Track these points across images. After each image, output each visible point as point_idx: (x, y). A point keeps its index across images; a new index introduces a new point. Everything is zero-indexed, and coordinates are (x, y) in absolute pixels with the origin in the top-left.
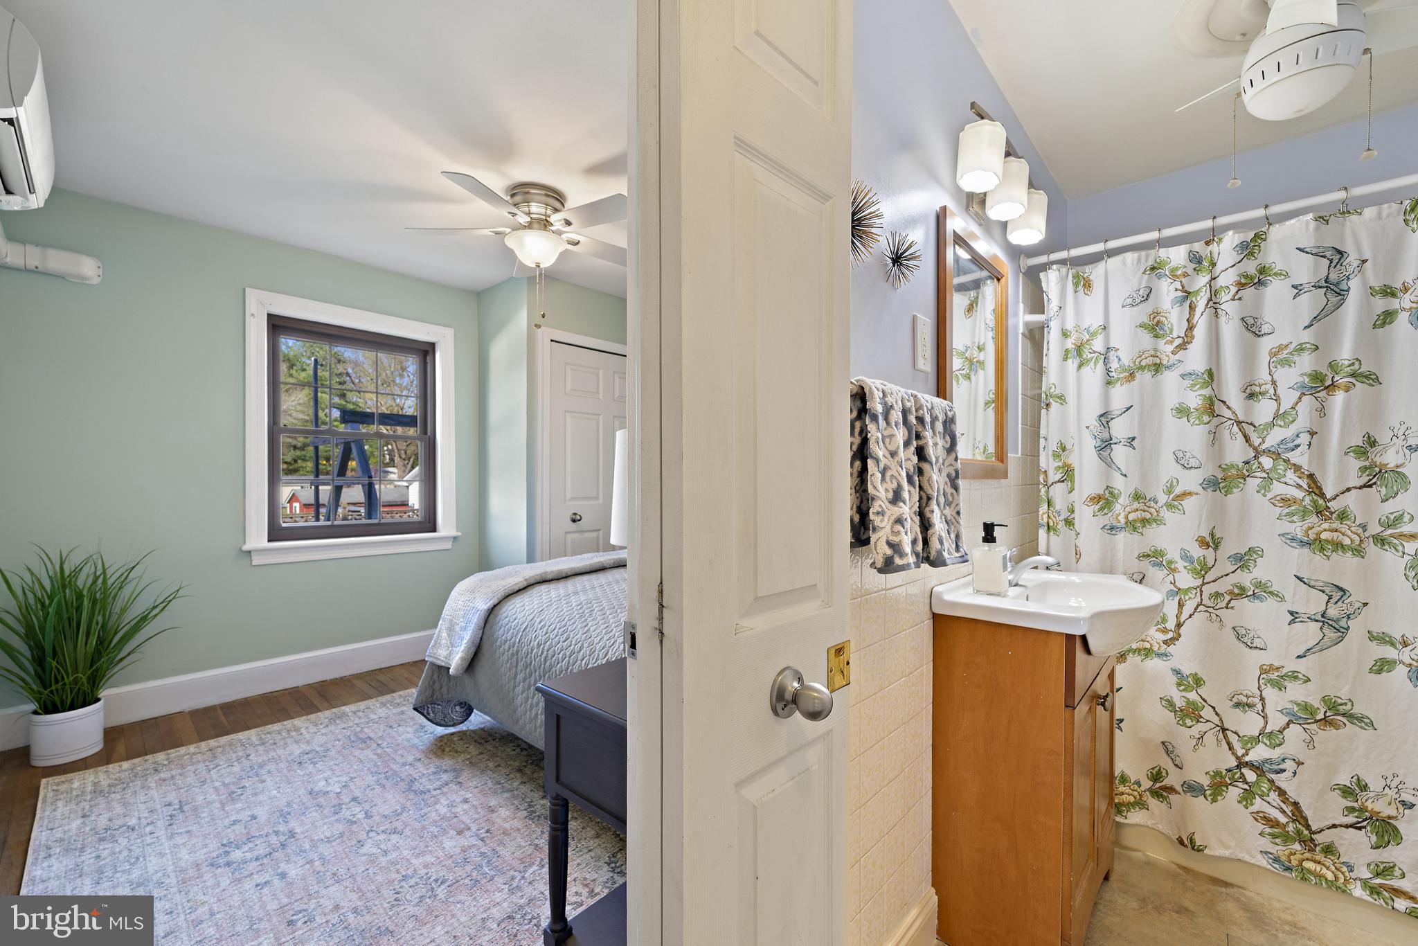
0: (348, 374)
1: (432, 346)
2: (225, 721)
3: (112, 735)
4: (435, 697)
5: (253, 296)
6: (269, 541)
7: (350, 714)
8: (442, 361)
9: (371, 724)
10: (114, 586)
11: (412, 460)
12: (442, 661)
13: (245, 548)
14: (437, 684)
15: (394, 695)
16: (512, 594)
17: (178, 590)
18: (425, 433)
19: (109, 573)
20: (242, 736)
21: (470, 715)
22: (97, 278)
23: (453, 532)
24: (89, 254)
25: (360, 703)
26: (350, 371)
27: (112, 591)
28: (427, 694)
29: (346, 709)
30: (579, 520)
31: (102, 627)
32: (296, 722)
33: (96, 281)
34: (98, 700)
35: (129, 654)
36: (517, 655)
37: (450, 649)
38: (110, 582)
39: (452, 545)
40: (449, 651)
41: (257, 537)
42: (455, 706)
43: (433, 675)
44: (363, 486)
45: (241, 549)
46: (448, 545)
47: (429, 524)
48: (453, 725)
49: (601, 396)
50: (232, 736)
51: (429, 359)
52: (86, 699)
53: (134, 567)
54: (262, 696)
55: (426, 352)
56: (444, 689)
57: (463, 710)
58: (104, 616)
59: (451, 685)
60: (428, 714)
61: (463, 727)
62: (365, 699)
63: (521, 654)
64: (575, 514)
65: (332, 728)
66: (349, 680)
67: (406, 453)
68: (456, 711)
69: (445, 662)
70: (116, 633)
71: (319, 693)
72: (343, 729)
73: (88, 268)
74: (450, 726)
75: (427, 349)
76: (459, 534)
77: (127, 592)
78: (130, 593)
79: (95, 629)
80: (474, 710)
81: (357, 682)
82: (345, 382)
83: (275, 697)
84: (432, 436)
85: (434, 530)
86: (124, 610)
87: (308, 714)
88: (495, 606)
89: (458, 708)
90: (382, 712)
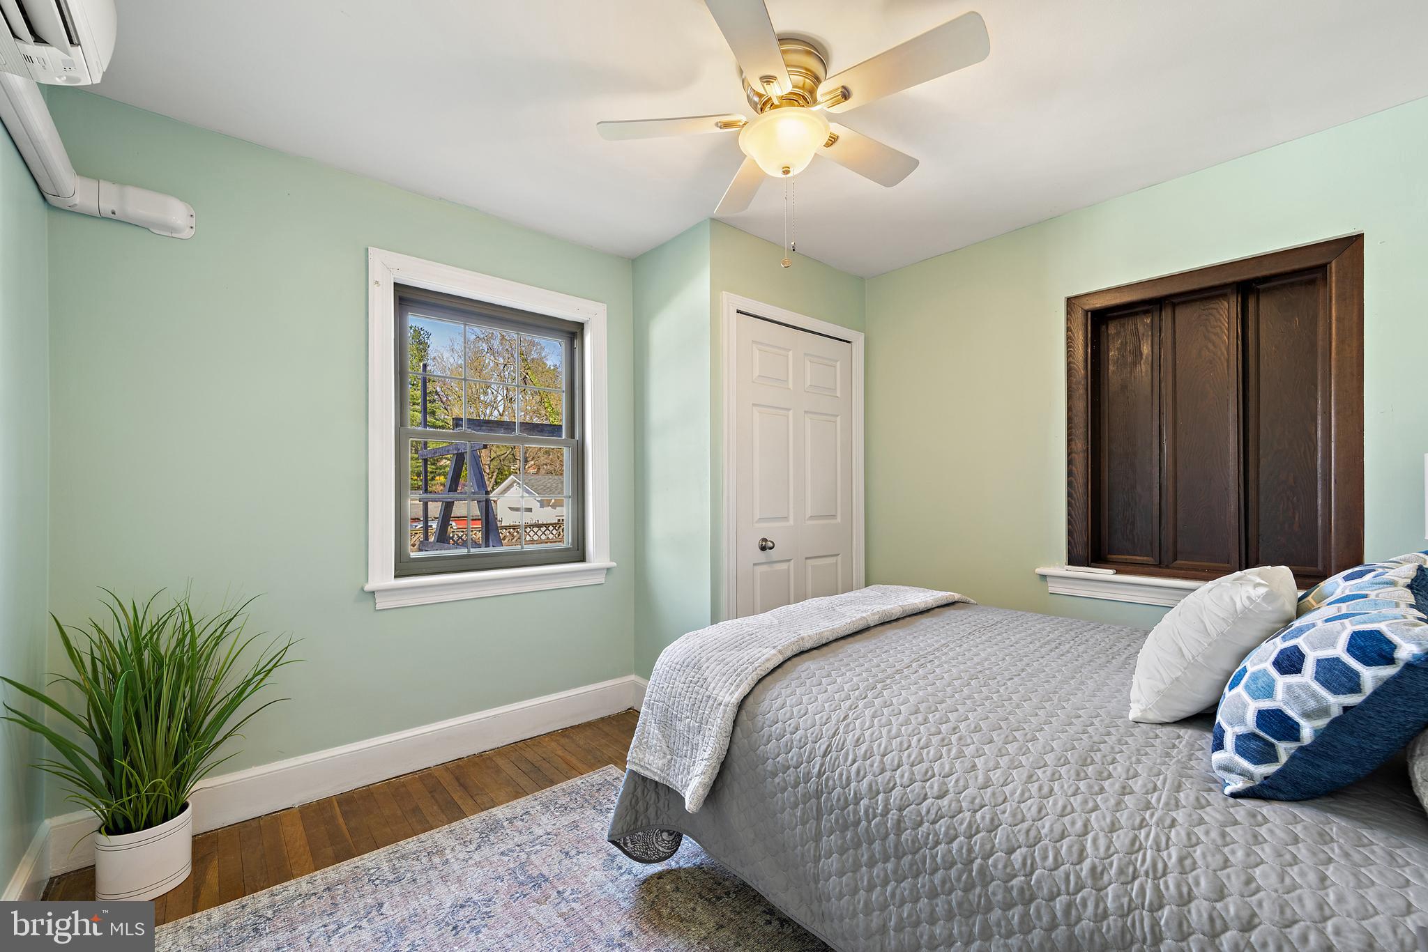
0: (437, 393)
1: (581, 326)
2: (344, 828)
3: (203, 846)
4: (639, 823)
5: (378, 258)
6: (396, 577)
7: (505, 824)
8: (593, 345)
9: (538, 847)
10: (207, 643)
11: (495, 474)
12: (655, 773)
13: (368, 587)
14: (640, 804)
15: (555, 788)
16: (766, 676)
17: (287, 648)
18: (573, 436)
19: (197, 630)
20: (368, 860)
21: (678, 844)
22: (188, 229)
23: (605, 562)
24: (182, 199)
25: (514, 802)
26: (439, 389)
27: (205, 650)
28: (628, 818)
29: (501, 812)
30: (771, 548)
31: (190, 704)
32: (437, 836)
33: (188, 234)
34: (184, 807)
35: (225, 738)
36: (818, 798)
37: (669, 757)
38: (200, 642)
39: (606, 578)
40: (665, 761)
41: (382, 575)
42: (662, 832)
43: (635, 789)
44: (479, 502)
45: (362, 589)
46: (601, 579)
47: (578, 553)
48: (660, 860)
49: (791, 386)
50: (356, 861)
51: (577, 343)
52: (169, 809)
53: (230, 620)
54: (388, 782)
55: (573, 332)
56: (652, 811)
57: (671, 838)
58: (192, 688)
59: (661, 805)
60: (626, 844)
61: (672, 863)
62: (517, 796)
63: (828, 799)
64: (765, 540)
65: (486, 850)
66: (490, 758)
67: (490, 468)
68: (663, 840)
69: (660, 777)
70: (207, 714)
71: (457, 779)
72: (502, 853)
73: (177, 213)
74: (654, 862)
75: (574, 330)
76: (614, 564)
77: (223, 651)
78: (226, 655)
79: (182, 705)
80: (684, 835)
81: (501, 762)
82: (434, 401)
83: (403, 785)
84: (580, 443)
85: (583, 559)
86: (217, 679)
87: (450, 821)
88: (746, 697)
89: (665, 835)
90: (546, 822)
